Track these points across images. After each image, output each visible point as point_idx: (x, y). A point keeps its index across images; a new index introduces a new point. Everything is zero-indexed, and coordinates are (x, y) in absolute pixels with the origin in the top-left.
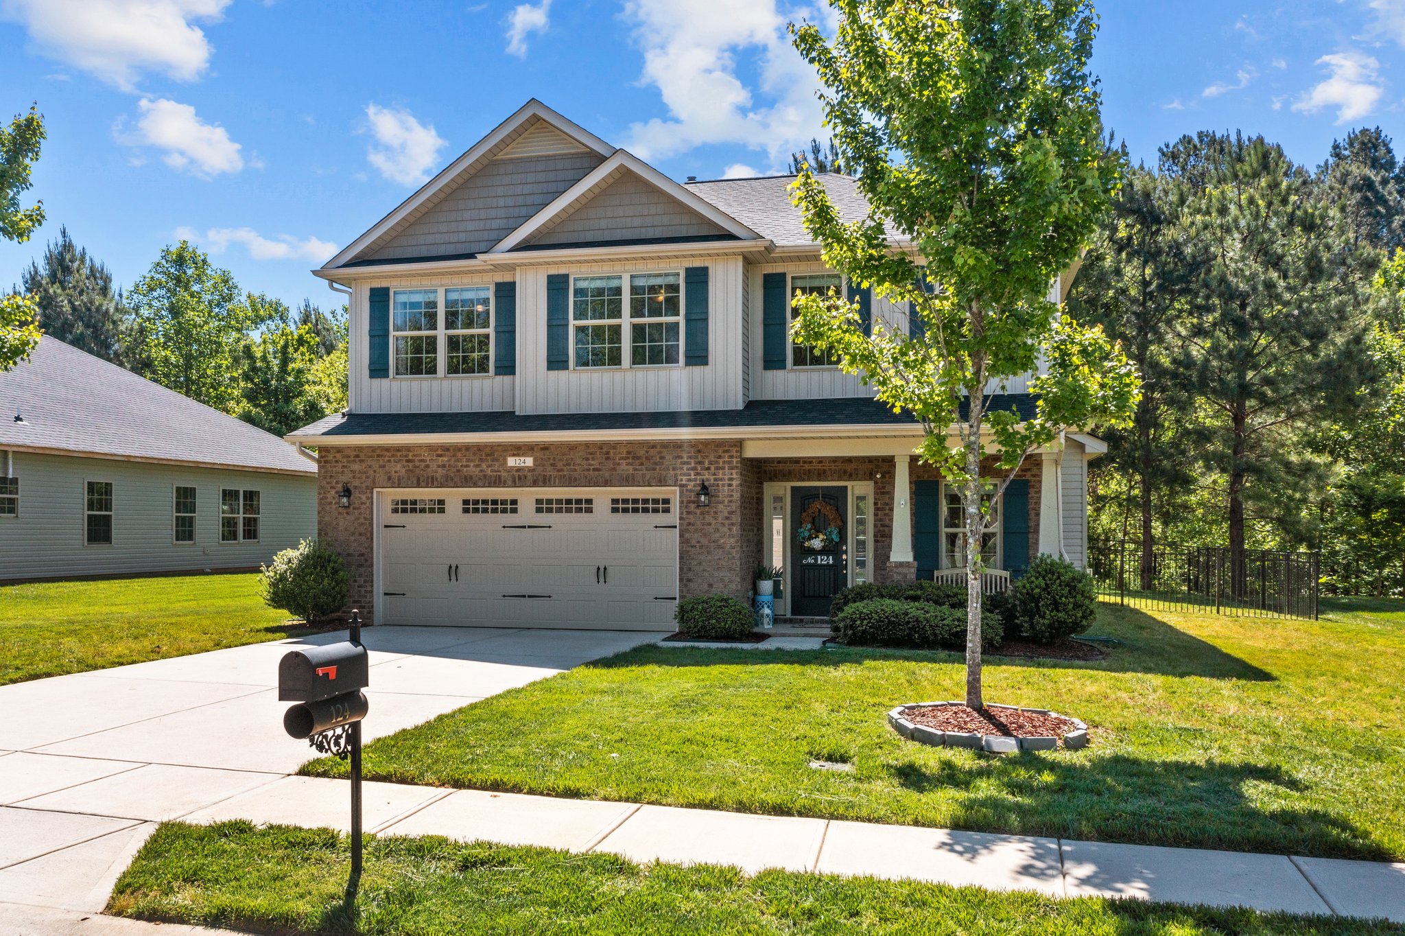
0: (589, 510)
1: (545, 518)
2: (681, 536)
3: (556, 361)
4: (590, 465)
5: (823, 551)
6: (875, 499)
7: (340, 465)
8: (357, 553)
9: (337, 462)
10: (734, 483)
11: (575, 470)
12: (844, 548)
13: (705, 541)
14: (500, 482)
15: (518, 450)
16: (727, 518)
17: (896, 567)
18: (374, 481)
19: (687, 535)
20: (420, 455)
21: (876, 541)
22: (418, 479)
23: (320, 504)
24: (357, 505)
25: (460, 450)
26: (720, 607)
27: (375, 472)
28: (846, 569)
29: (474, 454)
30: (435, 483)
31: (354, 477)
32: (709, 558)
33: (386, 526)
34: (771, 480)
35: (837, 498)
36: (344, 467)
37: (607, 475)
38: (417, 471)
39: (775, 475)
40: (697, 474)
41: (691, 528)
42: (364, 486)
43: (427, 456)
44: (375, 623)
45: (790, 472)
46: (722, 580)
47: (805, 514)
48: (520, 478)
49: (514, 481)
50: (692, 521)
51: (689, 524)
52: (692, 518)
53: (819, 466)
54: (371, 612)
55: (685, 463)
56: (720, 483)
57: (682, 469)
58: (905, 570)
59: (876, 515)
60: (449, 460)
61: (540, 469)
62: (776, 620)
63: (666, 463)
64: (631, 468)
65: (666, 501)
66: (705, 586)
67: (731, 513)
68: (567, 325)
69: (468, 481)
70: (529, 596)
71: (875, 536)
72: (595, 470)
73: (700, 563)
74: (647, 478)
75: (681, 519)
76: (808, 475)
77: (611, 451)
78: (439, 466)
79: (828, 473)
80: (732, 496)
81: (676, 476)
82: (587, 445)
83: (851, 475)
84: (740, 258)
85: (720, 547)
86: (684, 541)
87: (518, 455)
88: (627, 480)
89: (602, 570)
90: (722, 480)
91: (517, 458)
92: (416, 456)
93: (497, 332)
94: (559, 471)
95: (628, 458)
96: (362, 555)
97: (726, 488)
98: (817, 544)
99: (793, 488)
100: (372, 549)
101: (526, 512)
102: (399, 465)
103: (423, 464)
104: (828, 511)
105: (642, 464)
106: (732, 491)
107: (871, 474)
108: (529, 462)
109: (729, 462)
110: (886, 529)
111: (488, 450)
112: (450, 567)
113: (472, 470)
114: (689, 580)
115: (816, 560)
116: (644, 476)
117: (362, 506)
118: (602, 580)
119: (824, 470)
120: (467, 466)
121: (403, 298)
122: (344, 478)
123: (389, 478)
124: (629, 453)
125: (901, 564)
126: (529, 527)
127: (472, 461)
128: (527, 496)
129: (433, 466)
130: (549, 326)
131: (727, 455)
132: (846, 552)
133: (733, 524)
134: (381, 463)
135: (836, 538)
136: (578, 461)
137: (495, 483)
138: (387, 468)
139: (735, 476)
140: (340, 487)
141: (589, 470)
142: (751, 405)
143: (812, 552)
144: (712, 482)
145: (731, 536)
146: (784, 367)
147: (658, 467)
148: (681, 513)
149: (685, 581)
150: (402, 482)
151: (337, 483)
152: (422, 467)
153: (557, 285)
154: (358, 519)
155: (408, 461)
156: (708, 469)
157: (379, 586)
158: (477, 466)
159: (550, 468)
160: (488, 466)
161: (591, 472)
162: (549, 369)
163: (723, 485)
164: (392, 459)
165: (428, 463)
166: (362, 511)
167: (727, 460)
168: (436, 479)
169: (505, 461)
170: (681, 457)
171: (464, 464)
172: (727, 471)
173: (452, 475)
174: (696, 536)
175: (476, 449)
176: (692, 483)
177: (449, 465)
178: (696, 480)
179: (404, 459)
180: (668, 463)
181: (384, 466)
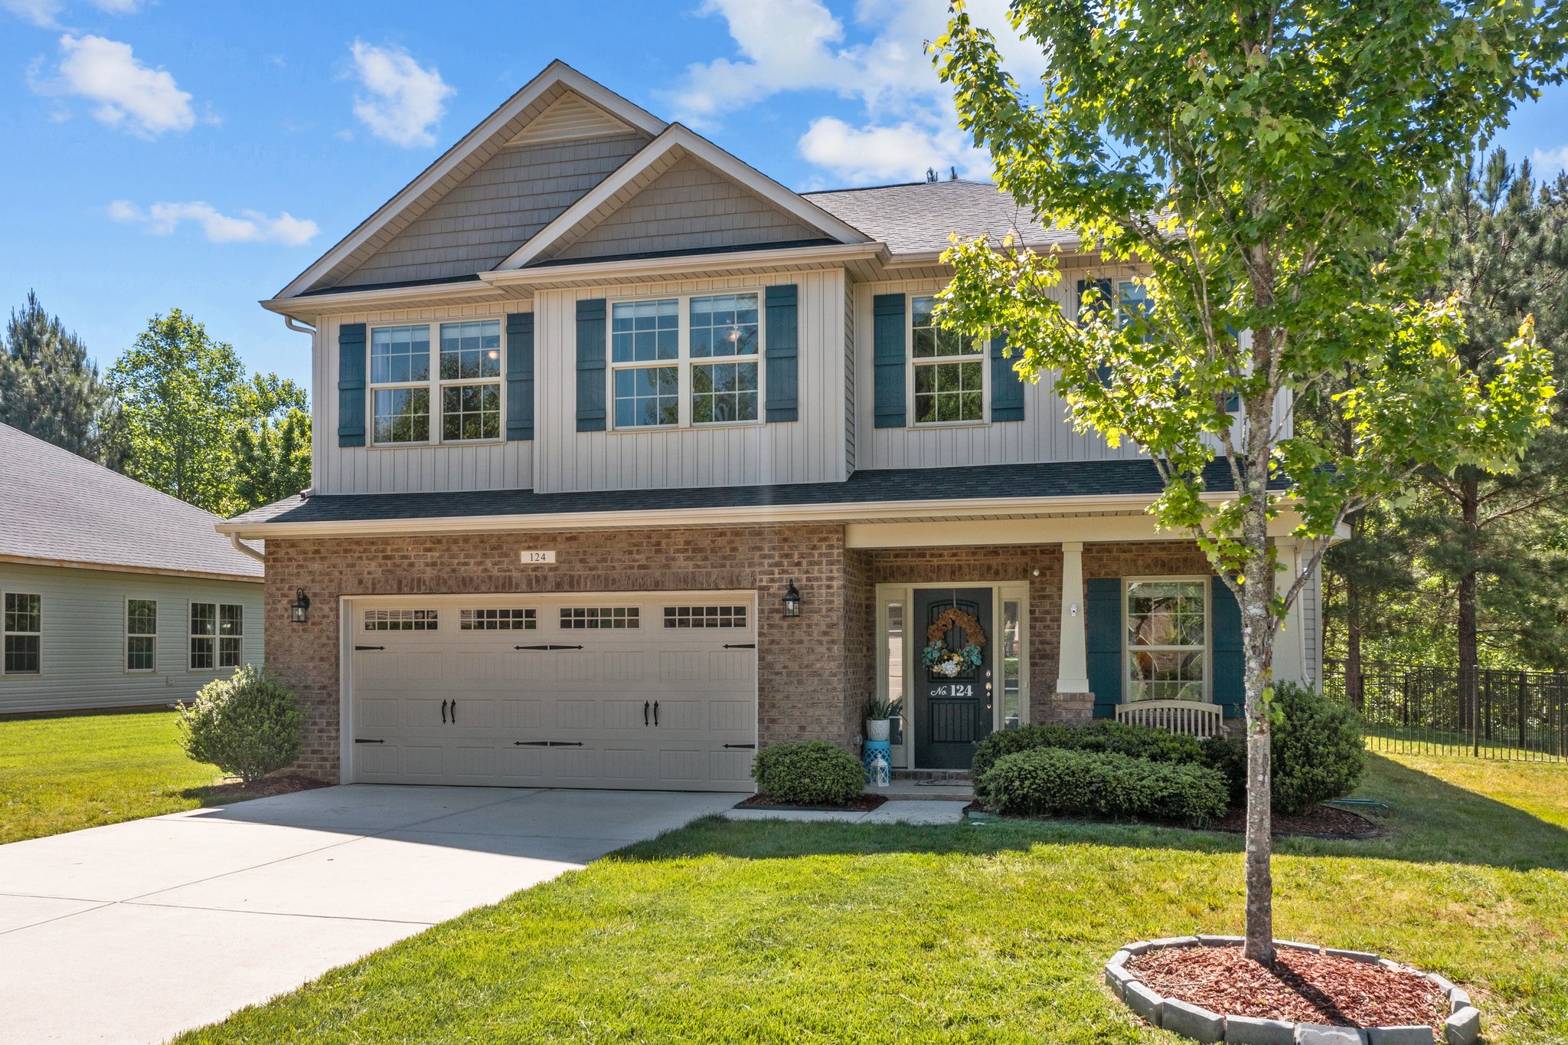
0: (634, 624)
1: (572, 636)
2: (761, 659)
3: (589, 419)
4: (634, 561)
5: (959, 679)
6: (1032, 605)
7: (295, 563)
8: (317, 685)
9: (290, 560)
10: (835, 583)
11: (614, 568)
12: (988, 674)
13: (794, 666)
14: (510, 585)
15: (536, 540)
16: (825, 633)
17: (1065, 701)
18: (340, 587)
19: (769, 658)
20: (402, 549)
21: (1033, 664)
22: (400, 582)
23: (268, 618)
24: (317, 619)
25: (455, 541)
26: (816, 759)
27: (341, 573)
28: (991, 703)
29: (476, 547)
30: (423, 588)
31: (313, 581)
32: (800, 689)
33: (358, 648)
34: (885, 580)
35: (977, 605)
36: (300, 566)
37: (658, 574)
38: (399, 572)
39: (892, 574)
40: (783, 572)
41: (775, 647)
42: (326, 592)
43: (412, 551)
44: (343, 781)
45: (912, 569)
46: (818, 720)
47: (934, 627)
48: (538, 580)
49: (530, 584)
50: (776, 638)
51: (772, 642)
52: (776, 634)
53: (953, 561)
54: (336, 766)
55: (765, 557)
56: (815, 584)
57: (762, 564)
58: (1076, 705)
59: (1032, 627)
60: (440, 557)
61: (565, 567)
62: (894, 775)
63: (740, 556)
64: (691, 563)
65: (741, 611)
66: (795, 729)
67: (832, 626)
68: (604, 369)
69: (466, 585)
70: (552, 744)
71: (1032, 657)
72: (641, 567)
73: (788, 697)
74: (714, 577)
75: (761, 634)
76: (938, 573)
77: (664, 542)
78: (427, 565)
79: (966, 570)
80: (832, 602)
81: (753, 574)
82: (630, 532)
83: (997, 573)
84: (842, 273)
85: (815, 674)
86: (765, 665)
87: (535, 548)
88: (686, 582)
89: (651, 707)
90: (817, 579)
91: (534, 553)
92: (397, 550)
93: (510, 382)
94: (591, 569)
95: (686, 550)
96: (324, 687)
97: (824, 591)
98: (950, 668)
99: (916, 591)
100: (337, 680)
101: (548, 628)
102: (373, 564)
103: (406, 561)
104: (964, 622)
105: (706, 559)
106: (832, 595)
107: (1025, 571)
108: (550, 557)
109: (826, 555)
110: (1047, 647)
111: (494, 541)
112: (445, 703)
113: (473, 569)
114: (773, 721)
115: (949, 690)
116: (708, 575)
117: (324, 621)
118: (652, 720)
119: (960, 567)
120: (466, 564)
121: (384, 338)
122: (300, 583)
123: (360, 582)
124: (687, 543)
125: (1073, 697)
126: (552, 647)
127: (472, 557)
128: (548, 605)
129: (420, 564)
130: (579, 370)
131: (824, 545)
132: (990, 680)
133: (833, 642)
134: (350, 560)
135: (976, 660)
136: (618, 556)
137: (504, 587)
138: (357, 568)
139: (836, 574)
140: (293, 595)
141: (632, 567)
142: (857, 476)
143: (944, 679)
144: (804, 582)
145: (831, 658)
146: (902, 423)
147: (728, 563)
148: (761, 627)
149: (766, 722)
150: (378, 587)
151: (290, 588)
152: (405, 566)
153: (590, 314)
154: (319, 638)
155: (386, 558)
156: (798, 564)
157: (348, 731)
158: (479, 564)
159: (578, 566)
160: (495, 564)
161: (636, 571)
162: (579, 430)
163: (820, 587)
164: (364, 555)
165: (413, 560)
166: (324, 627)
167: (824, 551)
168: (424, 582)
169: (518, 557)
170: (760, 549)
171: (462, 560)
172: (824, 567)
173: (445, 576)
174: (782, 658)
175: (477, 540)
176: (776, 585)
177: (441, 563)
178: (781, 580)
179: (381, 554)
180: (742, 557)
181: (353, 566)
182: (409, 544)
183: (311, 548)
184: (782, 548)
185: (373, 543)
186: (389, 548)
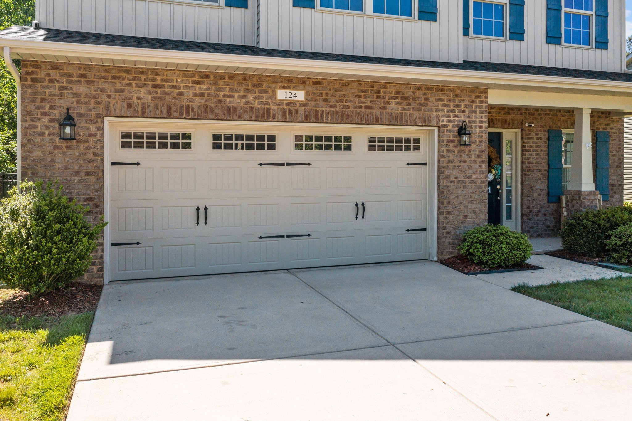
2: (440, 172)
4: (362, 102)
6: (523, 143)
7: (57, 85)
8: (82, 197)
9: (51, 81)
10: (484, 125)
11: (348, 107)
14: (268, 115)
15: (288, 81)
18: (108, 109)
19: (445, 172)
20: (172, 81)
22: (169, 108)
23: (25, 134)
24: (82, 137)
25: (222, 77)
27: (109, 96)
28: (500, 196)
29: (239, 84)
30: (191, 114)
31: (78, 102)
33: (113, 164)
36: (65, 88)
37: (378, 113)
38: (168, 99)
40: (456, 116)
41: (451, 165)
42: (93, 113)
48: (290, 112)
49: (284, 115)
50: (451, 159)
52: (451, 157)
54: (102, 269)
55: (445, 105)
56: (473, 125)
57: (443, 110)
58: (592, 198)
60: (208, 89)
61: (312, 103)
64: (400, 107)
65: (417, 140)
67: (482, 151)
70: (288, 236)
72: (367, 107)
73: (457, 197)
77: (382, 90)
78: (195, 95)
80: (482, 136)
81: (438, 117)
82: (359, 82)
85: (473, 182)
86: (442, 176)
87: (289, 88)
88: (396, 119)
89: (360, 206)
90: (474, 122)
91: (288, 91)
92: (167, 81)
94: (331, 107)
95: (397, 98)
96: (91, 199)
97: (478, 130)
101: (284, 149)
102: (143, 90)
103: (175, 91)
105: (409, 104)
106: (482, 132)
108: (301, 96)
109: (480, 107)
111: (255, 80)
112: (198, 209)
113: (237, 101)
116: (411, 115)
117: (91, 139)
118: (360, 215)
120: (231, 96)
122: (63, 103)
123: (130, 106)
124: (397, 93)
125: (591, 193)
126: (288, 164)
127: (236, 91)
129: (189, 94)
131: (478, 100)
133: (482, 162)
134: (118, 86)
136: (351, 98)
137: (263, 116)
138: (126, 93)
139: (484, 119)
140: (56, 113)
141: (361, 107)
144: (468, 123)
146: (468, 35)
147: (423, 108)
149: (443, 213)
150: (147, 111)
151: (52, 108)
152: (174, 94)
154: (85, 154)
155: (156, 86)
156: (464, 112)
157: (107, 237)
158: (243, 97)
159: (322, 103)
160: (256, 98)
161: (363, 110)
163: (476, 127)
164: (134, 83)
165: (182, 90)
166: (91, 144)
167: (478, 104)
168: (193, 109)
169: (274, 93)
170: (443, 100)
171: (227, 93)
172: (478, 114)
173: (212, 105)
174: (455, 172)
175: (240, 78)
176: (451, 124)
177: (209, 95)
178: (454, 121)
179: (150, 83)
180: (431, 104)
181: (122, 91)
182: (178, 76)
183: (76, 72)
184: (454, 101)
185: (142, 73)
186: (159, 78)
